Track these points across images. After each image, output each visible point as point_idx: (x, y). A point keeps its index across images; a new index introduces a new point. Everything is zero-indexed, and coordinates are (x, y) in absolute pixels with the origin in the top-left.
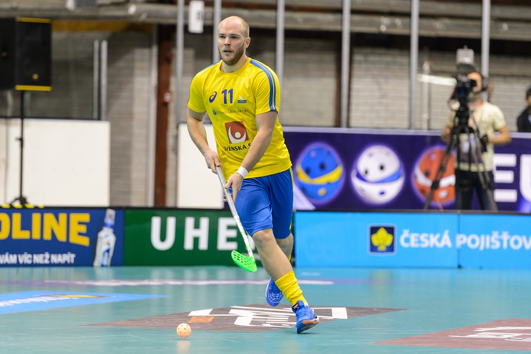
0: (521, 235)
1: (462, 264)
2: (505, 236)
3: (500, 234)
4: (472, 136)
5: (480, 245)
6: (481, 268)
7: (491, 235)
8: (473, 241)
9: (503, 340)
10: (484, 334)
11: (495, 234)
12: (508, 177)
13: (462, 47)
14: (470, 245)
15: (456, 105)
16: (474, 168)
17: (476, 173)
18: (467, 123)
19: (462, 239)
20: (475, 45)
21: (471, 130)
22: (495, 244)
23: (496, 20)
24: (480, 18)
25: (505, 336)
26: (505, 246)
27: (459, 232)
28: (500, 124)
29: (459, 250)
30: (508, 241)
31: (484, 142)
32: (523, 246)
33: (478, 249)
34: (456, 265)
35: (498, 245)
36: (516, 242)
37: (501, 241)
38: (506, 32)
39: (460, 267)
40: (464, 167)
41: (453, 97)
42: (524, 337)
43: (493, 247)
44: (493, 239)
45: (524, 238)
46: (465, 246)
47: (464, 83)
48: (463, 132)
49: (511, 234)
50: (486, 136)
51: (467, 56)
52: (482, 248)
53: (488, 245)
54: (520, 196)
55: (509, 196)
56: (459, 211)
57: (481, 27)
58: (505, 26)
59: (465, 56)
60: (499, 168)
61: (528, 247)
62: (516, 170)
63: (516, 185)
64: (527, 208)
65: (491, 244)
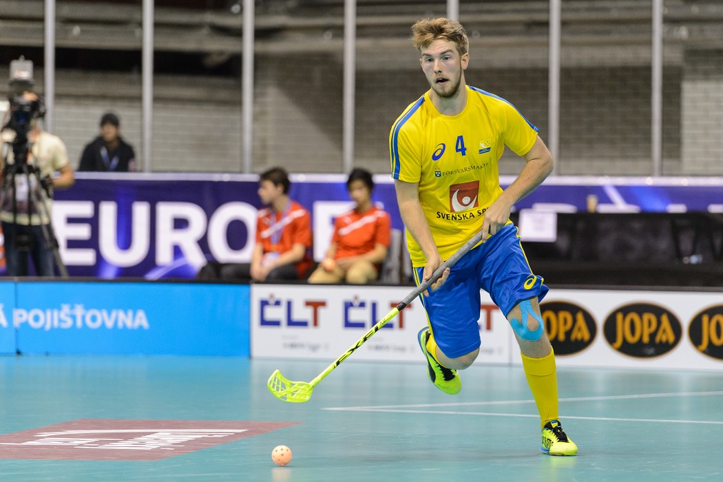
0: (99, 309)
1: (22, 350)
2: (79, 311)
3: (72, 308)
4: (33, 177)
5: (45, 324)
6: (47, 354)
7: (60, 309)
8: (36, 318)
9: (72, 447)
10: (48, 439)
11: (66, 309)
12: (83, 232)
13: (17, 58)
14: (32, 323)
15: (9, 136)
16: (36, 221)
18: (25, 160)
19: (21, 316)
20: (35, 55)
21: (34, 170)
22: (65, 322)
23: (64, 22)
24: (41, 20)
25: (76, 442)
26: (79, 323)
27: (17, 307)
28: (62, 161)
29: (17, 330)
30: (83, 318)
32: (103, 324)
33: (43, 328)
34: (14, 351)
35: (69, 323)
36: (94, 319)
37: (74, 317)
38: (78, 37)
39: (19, 353)
40: (23, 220)
42: (101, 443)
43: (64, 326)
44: (63, 316)
45: (105, 313)
46: (25, 325)
47: (22, 106)
48: (20, 171)
49: (87, 308)
50: (48, 176)
51: (24, 70)
52: (48, 327)
53: (56, 323)
54: (100, 258)
55: (85, 257)
56: (16, 278)
57: (43, 31)
58: (76, 30)
59: (22, 70)
60: (72, 220)
61: (109, 324)
62: (94, 222)
63: (93, 243)
64: (109, 274)
65: (60, 321)
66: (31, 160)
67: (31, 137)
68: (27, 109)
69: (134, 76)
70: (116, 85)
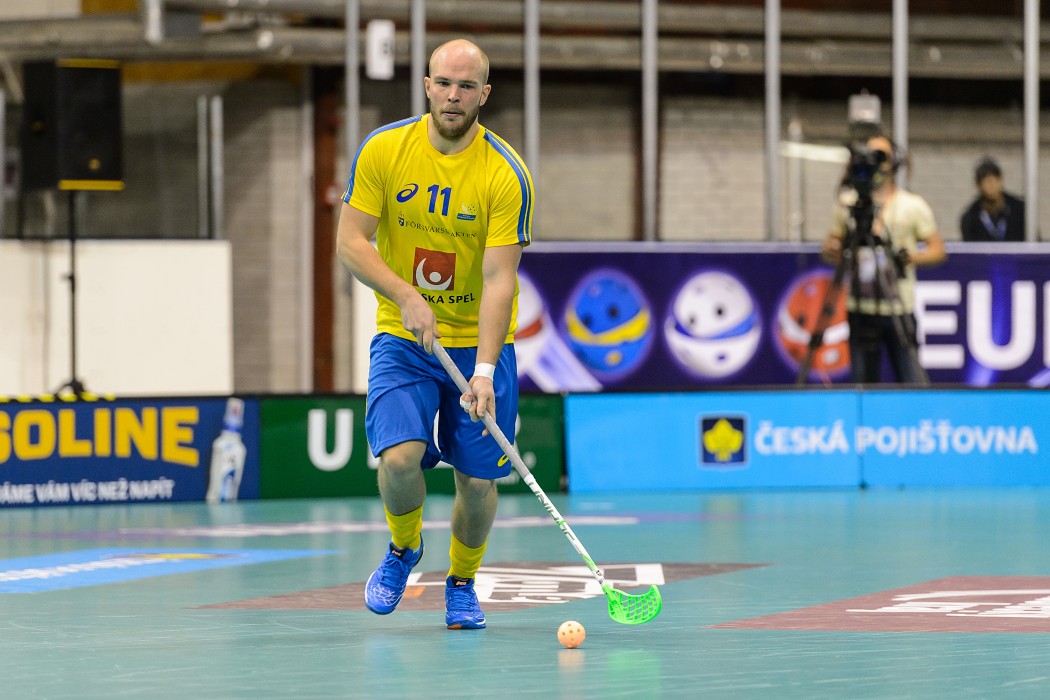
0: (972, 425)
1: (868, 480)
2: (944, 429)
3: (935, 425)
4: (881, 250)
5: (899, 446)
6: (902, 487)
7: (918, 427)
8: (887, 440)
9: (943, 615)
10: (910, 604)
11: (926, 427)
12: (946, 323)
13: (857, 92)
14: (882, 447)
15: (850, 197)
16: (885, 309)
17: (889, 319)
19: (866, 437)
20: (881, 87)
21: (878, 241)
22: (925, 444)
23: (918, 42)
24: (888, 40)
25: (947, 608)
26: (944, 445)
27: (861, 423)
28: (927, 229)
29: (861, 458)
30: (950, 439)
31: (900, 261)
32: (976, 448)
33: (894, 455)
34: (855, 481)
35: (930, 446)
36: (964, 440)
37: (937, 438)
38: (937, 63)
39: (863, 486)
40: (869, 307)
41: (847, 182)
42: (981, 609)
43: (923, 449)
44: (922, 435)
45: (978, 432)
46: (872, 449)
48: (864, 243)
49: (955, 424)
50: (903, 251)
51: (868, 107)
52: (903, 451)
53: (913, 446)
54: (969, 358)
55: (950, 357)
57: (890, 57)
58: (935, 53)
59: (865, 109)
60: (931, 308)
61: (985, 446)
62: (961, 310)
63: (960, 337)
64: (982, 379)
65: (919, 443)
66: (878, 229)
67: (878, 198)
68: (871, 161)
69: (1014, 114)
70: (990, 126)
